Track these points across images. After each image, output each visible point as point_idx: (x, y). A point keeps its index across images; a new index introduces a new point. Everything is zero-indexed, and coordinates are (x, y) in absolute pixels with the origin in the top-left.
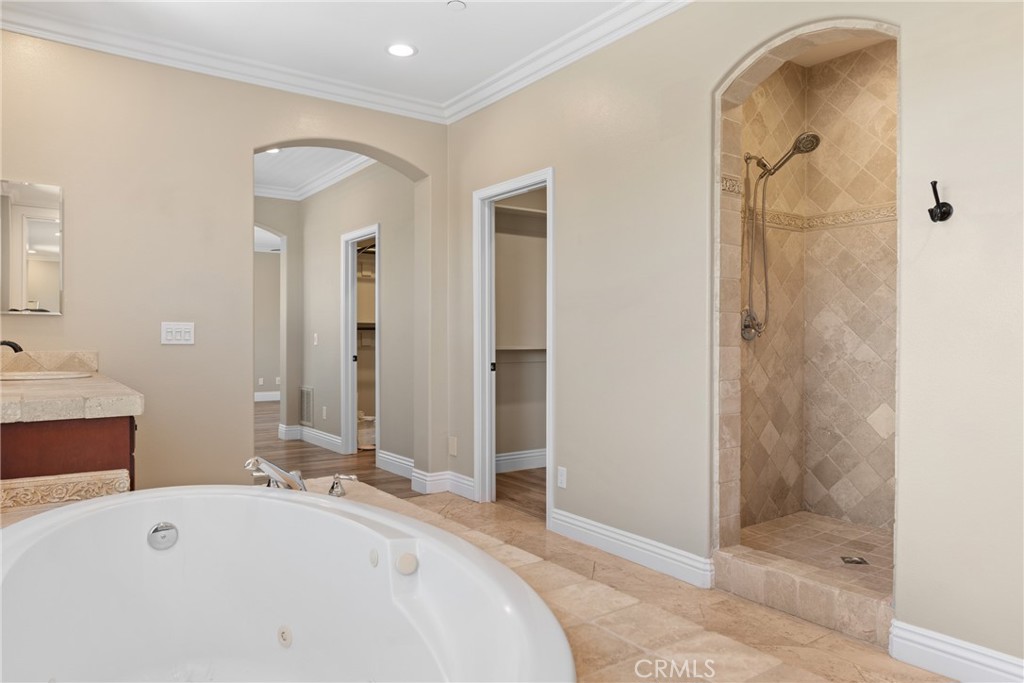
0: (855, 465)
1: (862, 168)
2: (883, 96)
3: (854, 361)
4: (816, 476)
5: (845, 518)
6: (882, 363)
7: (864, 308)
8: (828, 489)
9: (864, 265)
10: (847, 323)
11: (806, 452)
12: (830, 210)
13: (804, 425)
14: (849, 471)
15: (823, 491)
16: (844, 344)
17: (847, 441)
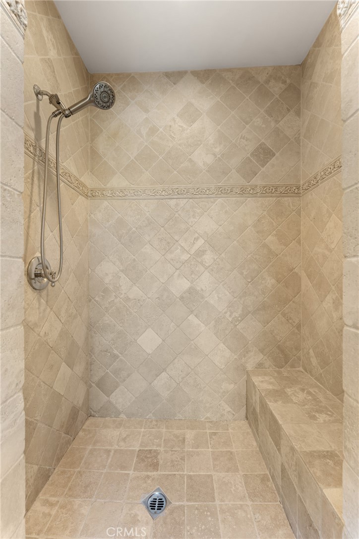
0: (129, 375)
1: (132, 158)
2: (147, 111)
3: (128, 299)
4: (99, 388)
5: (123, 416)
6: (148, 299)
7: (134, 260)
8: (108, 396)
9: (134, 229)
10: (122, 271)
11: (91, 370)
12: (108, 185)
13: (89, 350)
14: (124, 380)
15: (104, 398)
16: (120, 286)
17: (123, 358)
